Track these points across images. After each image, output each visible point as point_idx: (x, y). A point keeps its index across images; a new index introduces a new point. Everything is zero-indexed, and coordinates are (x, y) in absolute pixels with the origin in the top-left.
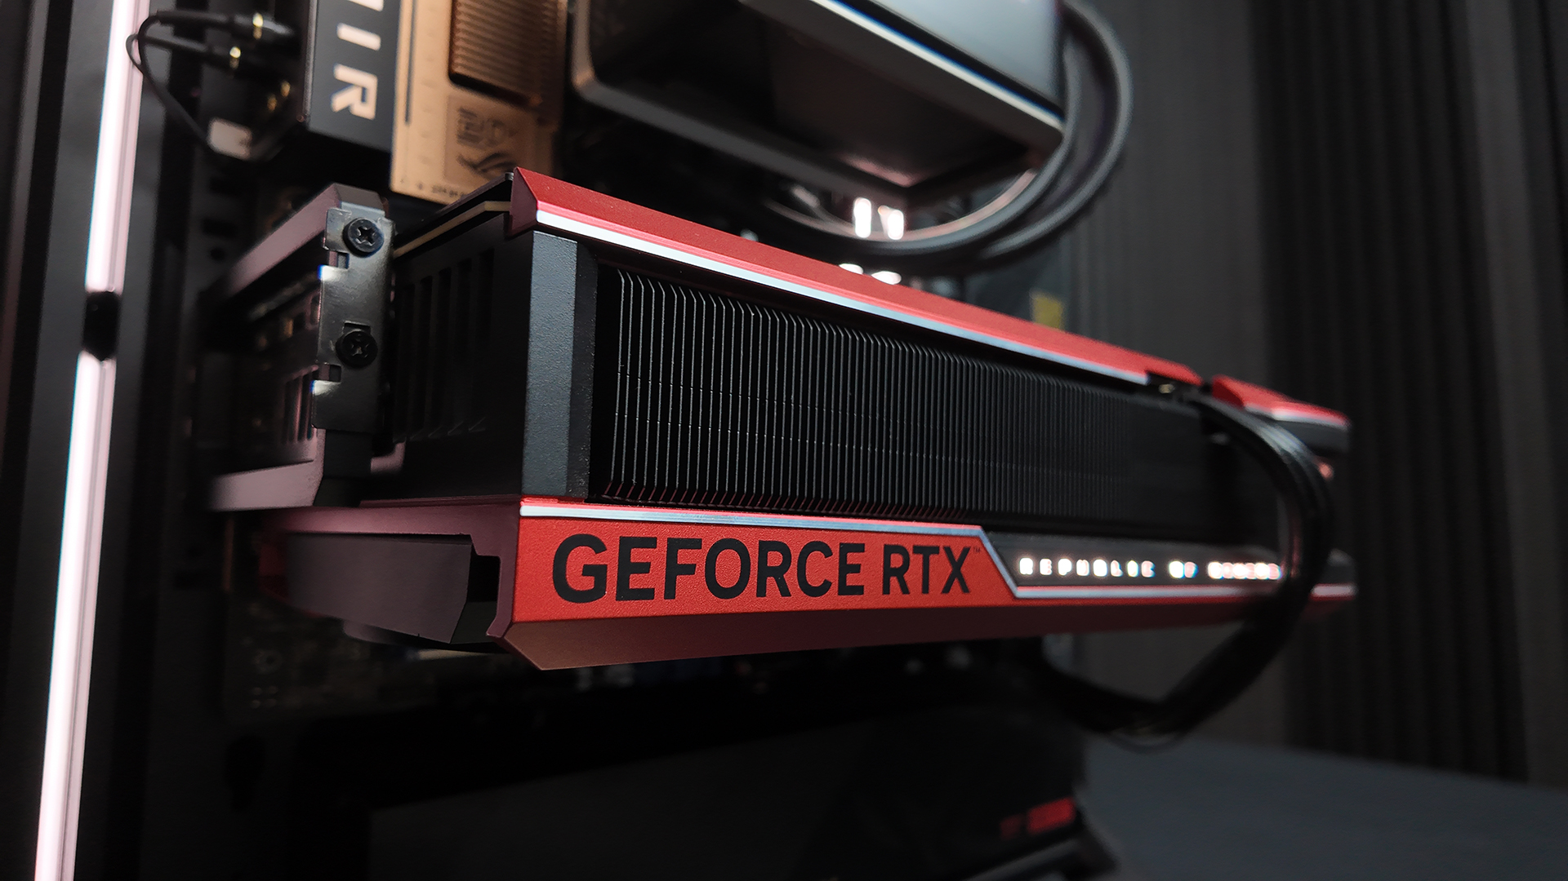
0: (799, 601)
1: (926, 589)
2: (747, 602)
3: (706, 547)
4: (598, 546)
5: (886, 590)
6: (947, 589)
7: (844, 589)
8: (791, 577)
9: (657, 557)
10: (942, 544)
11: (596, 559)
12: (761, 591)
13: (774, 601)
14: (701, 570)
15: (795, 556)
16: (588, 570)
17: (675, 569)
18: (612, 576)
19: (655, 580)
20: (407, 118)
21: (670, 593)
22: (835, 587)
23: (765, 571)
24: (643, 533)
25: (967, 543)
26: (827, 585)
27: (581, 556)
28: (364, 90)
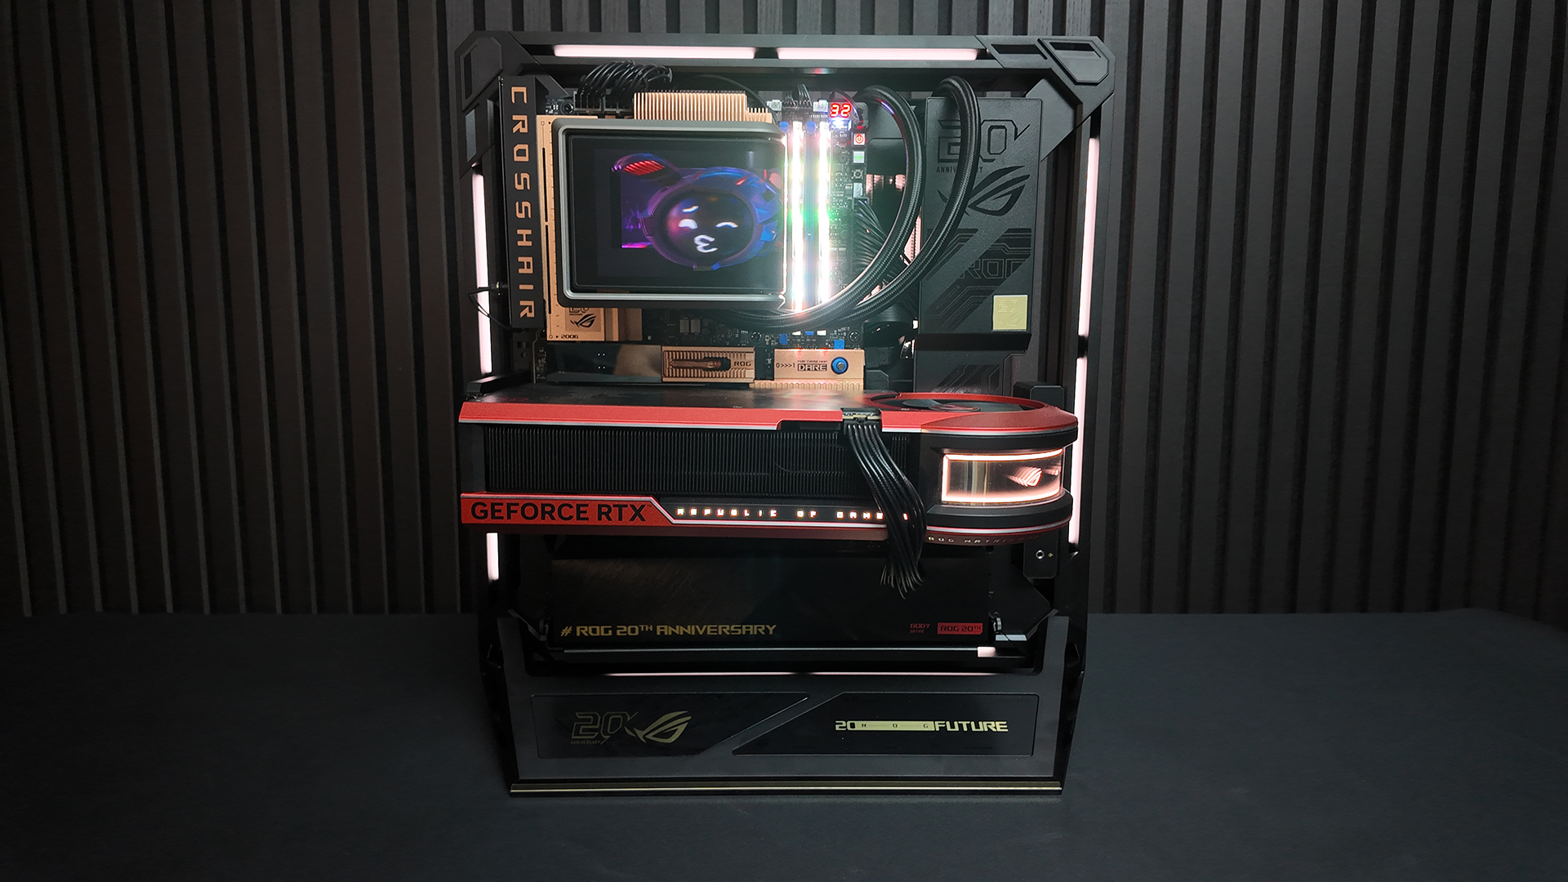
0: (558, 521)
1: (620, 519)
2: (538, 521)
3: (521, 505)
4: (485, 505)
5: (600, 519)
6: (632, 519)
7: (579, 518)
8: (556, 514)
9: (504, 508)
10: (629, 504)
11: (485, 508)
12: (543, 518)
13: (548, 521)
14: (519, 512)
15: (556, 509)
16: (481, 511)
17: (509, 512)
18: (489, 513)
19: (504, 514)
20: (550, 312)
21: (509, 518)
22: (575, 517)
23: (544, 512)
24: (499, 502)
25: (643, 503)
26: (571, 517)
27: (478, 508)
28: (530, 307)
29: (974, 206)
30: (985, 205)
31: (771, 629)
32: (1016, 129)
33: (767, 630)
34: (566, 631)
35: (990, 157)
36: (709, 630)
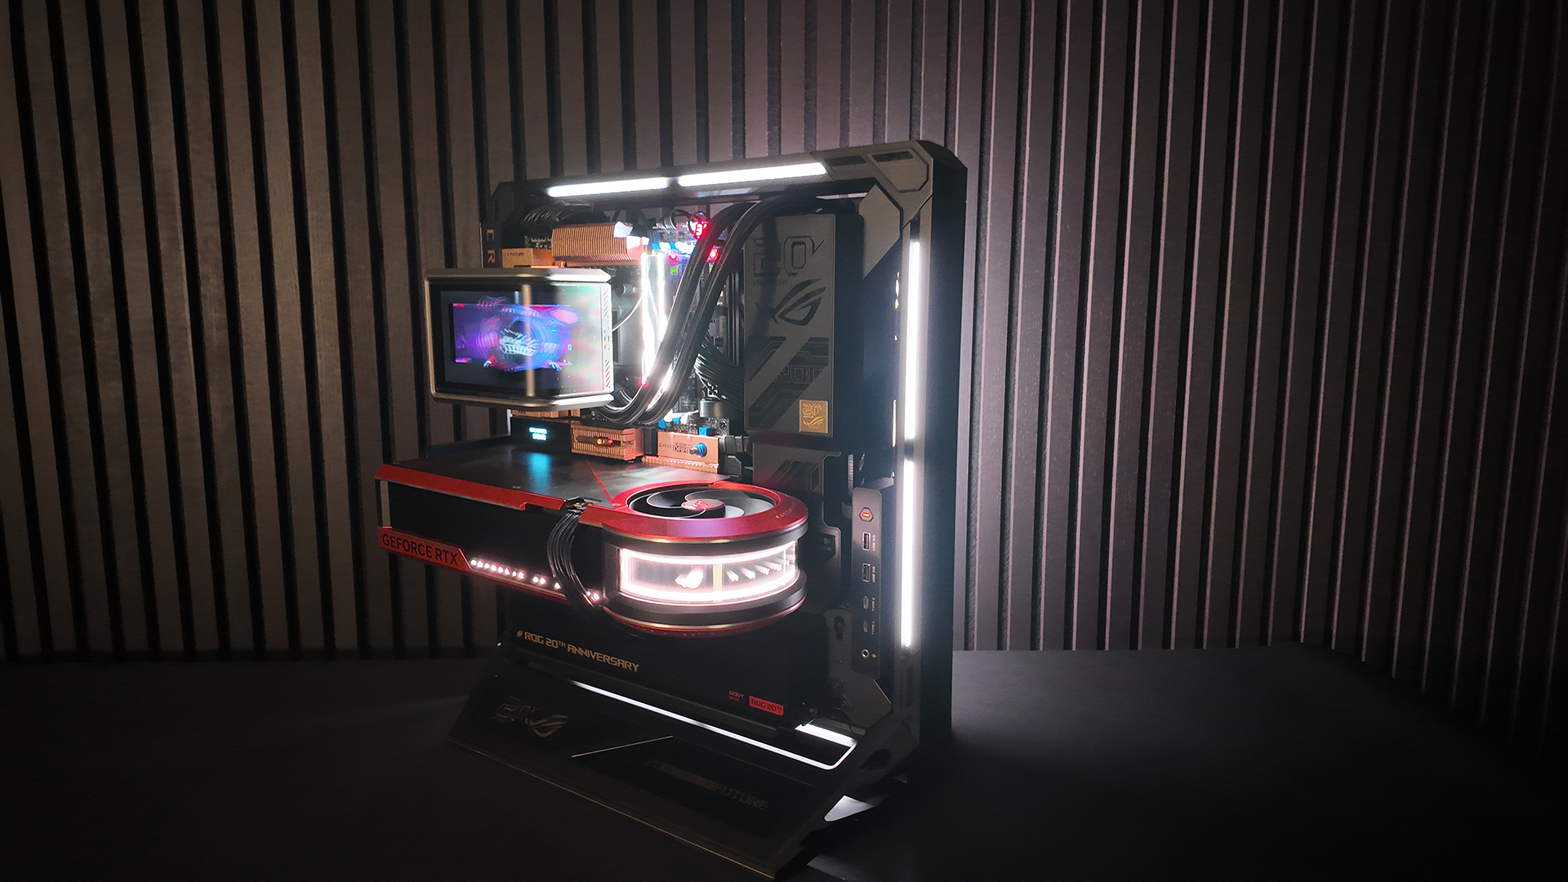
10: (450, 551)
29: (782, 316)
30: (791, 315)
31: (636, 667)
32: (813, 244)
33: (633, 668)
34: (520, 634)
35: (794, 271)
36: (598, 657)
